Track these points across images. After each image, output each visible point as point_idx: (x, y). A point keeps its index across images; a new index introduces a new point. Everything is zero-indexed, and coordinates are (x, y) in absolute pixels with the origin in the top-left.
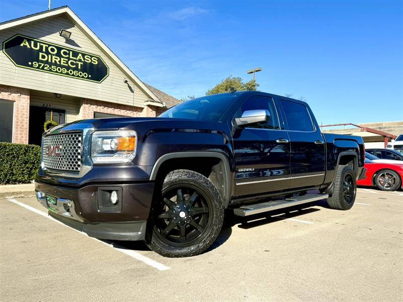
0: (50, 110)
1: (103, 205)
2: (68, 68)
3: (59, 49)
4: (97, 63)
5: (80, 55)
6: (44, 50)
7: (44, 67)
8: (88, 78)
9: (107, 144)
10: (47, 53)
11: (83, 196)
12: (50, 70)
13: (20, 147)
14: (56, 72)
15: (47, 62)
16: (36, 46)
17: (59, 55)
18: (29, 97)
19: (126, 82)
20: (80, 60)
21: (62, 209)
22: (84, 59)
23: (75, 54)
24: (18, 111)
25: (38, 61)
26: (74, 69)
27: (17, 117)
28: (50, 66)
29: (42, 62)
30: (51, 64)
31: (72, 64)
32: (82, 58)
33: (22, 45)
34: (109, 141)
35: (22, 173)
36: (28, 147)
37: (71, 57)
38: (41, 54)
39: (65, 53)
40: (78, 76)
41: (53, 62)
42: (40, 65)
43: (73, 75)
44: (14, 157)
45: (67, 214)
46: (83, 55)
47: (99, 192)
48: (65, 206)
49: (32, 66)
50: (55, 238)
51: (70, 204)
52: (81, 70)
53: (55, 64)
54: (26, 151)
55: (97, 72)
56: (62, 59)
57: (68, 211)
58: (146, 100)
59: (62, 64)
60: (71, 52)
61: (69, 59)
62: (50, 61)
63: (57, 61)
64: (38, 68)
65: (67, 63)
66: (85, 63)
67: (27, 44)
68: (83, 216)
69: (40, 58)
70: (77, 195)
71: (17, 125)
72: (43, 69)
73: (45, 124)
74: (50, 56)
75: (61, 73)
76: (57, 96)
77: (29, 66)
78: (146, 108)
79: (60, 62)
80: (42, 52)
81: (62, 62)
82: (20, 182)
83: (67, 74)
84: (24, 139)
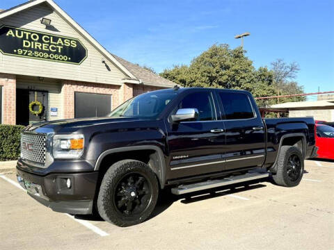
0: (34, 91)
1: (61, 188)
2: (49, 52)
3: (41, 35)
4: (76, 46)
5: (60, 39)
6: (27, 38)
7: (27, 53)
8: (68, 60)
9: (64, 143)
10: (30, 40)
11: (47, 182)
12: (34, 56)
13: (8, 127)
14: (39, 57)
15: (30, 48)
16: (20, 34)
17: (40, 41)
18: (15, 81)
19: (104, 62)
20: (60, 45)
21: (34, 190)
22: (64, 43)
23: (56, 39)
24: (6, 94)
25: (22, 48)
26: (55, 53)
27: (5, 100)
28: (33, 52)
29: (26, 48)
30: (34, 50)
31: (53, 48)
32: (61, 42)
33: (7, 35)
34: (65, 142)
35: (11, 151)
36: (16, 128)
37: (52, 42)
38: (24, 41)
39: (46, 39)
40: (59, 60)
41: (36, 47)
42: (24, 52)
43: (54, 59)
44: (4, 137)
45: (38, 195)
46: (63, 39)
47: (58, 180)
48: (36, 189)
49: (17, 53)
50: (32, 211)
51: (39, 187)
52: (61, 54)
53: (38, 50)
54: (14, 131)
55: (76, 54)
56: (44, 44)
57: (38, 192)
58: (124, 77)
59: (44, 49)
60: (52, 38)
61: (50, 44)
62: (32, 47)
63: (39, 47)
64: (22, 54)
65: (48, 47)
66: (64, 46)
67: (12, 33)
68: (48, 196)
69: (24, 45)
70: (43, 182)
71: (6, 107)
72: (27, 55)
73: (30, 105)
74: (32, 43)
75: (43, 57)
76: (40, 79)
77: (14, 53)
78: (123, 85)
79: (42, 47)
80: (26, 40)
81: (44, 47)
82: (9, 159)
83: (49, 58)
84: (12, 119)
